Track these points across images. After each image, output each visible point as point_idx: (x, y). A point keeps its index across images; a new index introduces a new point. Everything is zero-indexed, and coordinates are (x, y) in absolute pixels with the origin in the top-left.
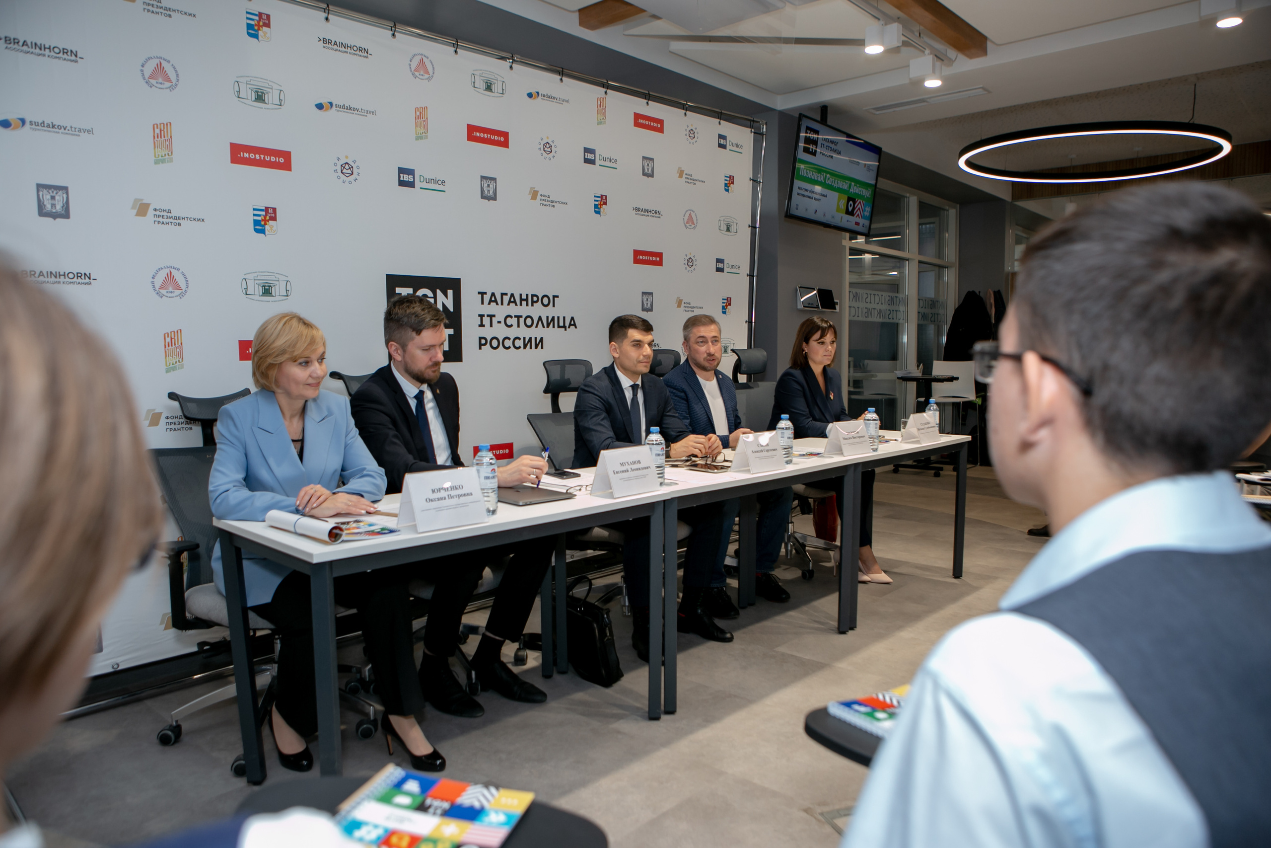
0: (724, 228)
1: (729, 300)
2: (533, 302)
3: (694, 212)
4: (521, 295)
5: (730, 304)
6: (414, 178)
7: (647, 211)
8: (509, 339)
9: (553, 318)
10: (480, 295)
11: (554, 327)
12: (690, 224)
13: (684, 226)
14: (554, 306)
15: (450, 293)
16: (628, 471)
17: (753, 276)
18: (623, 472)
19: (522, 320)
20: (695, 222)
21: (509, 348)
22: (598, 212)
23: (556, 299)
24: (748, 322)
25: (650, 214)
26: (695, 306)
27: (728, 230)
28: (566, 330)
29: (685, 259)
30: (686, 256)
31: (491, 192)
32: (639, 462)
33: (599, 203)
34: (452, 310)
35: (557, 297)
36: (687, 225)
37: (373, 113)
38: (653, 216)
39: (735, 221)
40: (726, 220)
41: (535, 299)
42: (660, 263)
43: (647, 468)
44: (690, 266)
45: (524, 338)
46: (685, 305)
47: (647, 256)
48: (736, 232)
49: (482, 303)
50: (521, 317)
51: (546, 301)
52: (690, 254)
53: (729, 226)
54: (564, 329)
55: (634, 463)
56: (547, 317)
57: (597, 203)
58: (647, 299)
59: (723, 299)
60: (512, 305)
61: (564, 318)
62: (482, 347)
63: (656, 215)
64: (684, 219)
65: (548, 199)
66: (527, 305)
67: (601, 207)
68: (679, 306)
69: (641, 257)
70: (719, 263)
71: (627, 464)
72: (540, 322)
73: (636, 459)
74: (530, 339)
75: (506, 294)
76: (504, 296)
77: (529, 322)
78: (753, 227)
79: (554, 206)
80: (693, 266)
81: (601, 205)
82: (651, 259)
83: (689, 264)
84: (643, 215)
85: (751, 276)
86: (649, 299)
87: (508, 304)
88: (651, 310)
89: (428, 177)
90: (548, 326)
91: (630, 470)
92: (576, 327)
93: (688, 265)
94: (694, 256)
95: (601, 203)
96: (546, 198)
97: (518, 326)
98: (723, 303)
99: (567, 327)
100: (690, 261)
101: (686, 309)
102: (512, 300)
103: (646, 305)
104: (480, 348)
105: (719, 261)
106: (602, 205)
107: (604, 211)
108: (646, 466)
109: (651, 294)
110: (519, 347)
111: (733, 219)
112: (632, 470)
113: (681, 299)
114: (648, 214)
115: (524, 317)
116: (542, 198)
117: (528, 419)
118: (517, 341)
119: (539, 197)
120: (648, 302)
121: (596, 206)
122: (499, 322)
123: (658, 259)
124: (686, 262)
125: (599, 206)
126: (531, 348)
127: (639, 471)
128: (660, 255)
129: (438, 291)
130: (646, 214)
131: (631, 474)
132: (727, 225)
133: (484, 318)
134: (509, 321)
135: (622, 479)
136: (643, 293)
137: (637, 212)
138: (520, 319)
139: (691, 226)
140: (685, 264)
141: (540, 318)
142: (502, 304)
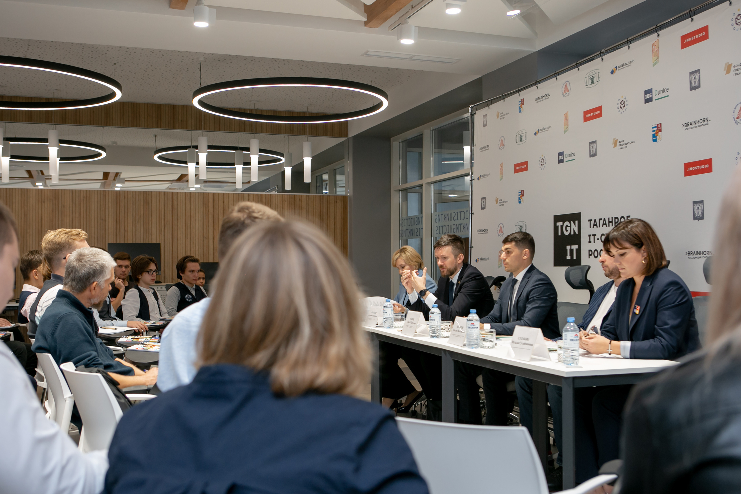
4: (609, 218)
6: (563, 157)
10: (589, 222)
13: (734, 122)
15: (577, 222)
25: (698, 124)
31: (594, 151)
33: (656, 131)
34: (577, 233)
36: (738, 120)
37: (550, 127)
47: (697, 166)
49: (590, 227)
57: (654, 133)
58: (698, 208)
60: (605, 226)
62: (590, 256)
63: (704, 123)
65: (623, 143)
67: (657, 135)
76: (600, 221)
79: (626, 147)
81: (657, 133)
82: (700, 168)
84: (692, 128)
86: (700, 208)
88: (702, 218)
89: (568, 153)
95: (657, 131)
96: (622, 143)
103: (697, 214)
104: (589, 258)
107: (659, 138)
116: (620, 143)
119: (618, 144)
121: (654, 136)
122: (598, 239)
123: (707, 166)
129: (572, 222)
130: (695, 125)
133: (591, 237)
136: (695, 203)
137: (687, 127)
142: (599, 227)
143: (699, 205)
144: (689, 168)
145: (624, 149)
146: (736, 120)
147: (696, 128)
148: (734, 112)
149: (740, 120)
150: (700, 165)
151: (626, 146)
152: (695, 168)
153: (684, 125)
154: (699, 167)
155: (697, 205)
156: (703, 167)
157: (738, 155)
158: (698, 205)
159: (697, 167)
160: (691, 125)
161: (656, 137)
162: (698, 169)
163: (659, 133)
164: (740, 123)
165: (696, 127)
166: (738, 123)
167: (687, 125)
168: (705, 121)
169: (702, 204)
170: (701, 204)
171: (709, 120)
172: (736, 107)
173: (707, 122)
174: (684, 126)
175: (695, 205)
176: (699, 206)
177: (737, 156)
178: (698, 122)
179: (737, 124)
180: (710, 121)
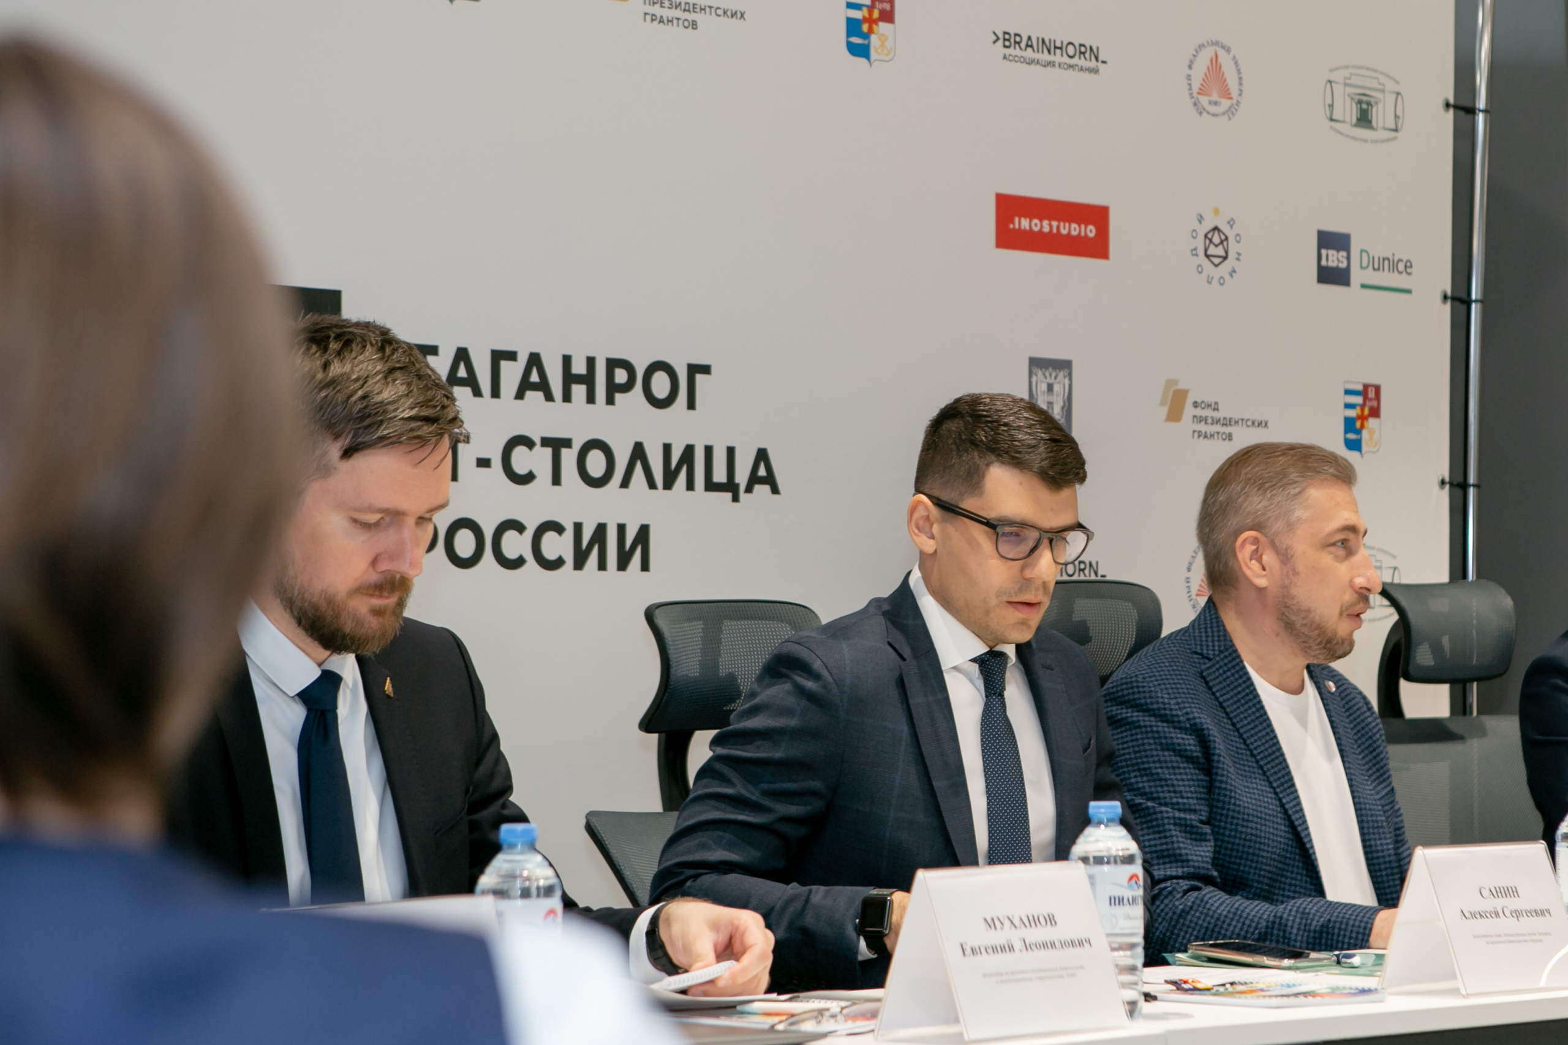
0: (1347, 111)
1: (1371, 394)
2: (613, 389)
3: (1228, 50)
4: (567, 360)
5: (1375, 413)
7: (1047, 46)
8: (519, 527)
9: (689, 450)
11: (690, 486)
12: (1215, 97)
13: (1190, 102)
14: (691, 405)
16: (1011, 948)
17: (1468, 303)
18: (994, 949)
19: (569, 457)
20: (1234, 92)
21: (519, 562)
22: (860, 51)
23: (699, 378)
24: (1451, 484)
25: (1058, 57)
26: (1236, 416)
27: (1364, 119)
28: (736, 499)
29: (1194, 234)
30: (1200, 219)
32: (1051, 920)
35: (706, 369)
36: (1204, 100)
38: (1071, 66)
39: (1390, 86)
40: (1353, 81)
41: (621, 376)
42: (1098, 248)
43: (1081, 943)
44: (1217, 261)
45: (578, 527)
46: (1199, 412)
47: (1050, 219)
48: (1396, 130)
50: (567, 443)
51: (661, 385)
52: (1216, 212)
53: (1369, 104)
54: (729, 495)
55: (1033, 921)
56: (667, 448)
58: (1050, 388)
59: (1348, 392)
60: (534, 397)
61: (731, 452)
63: (1082, 62)
64: (1189, 77)
66: (591, 399)
67: (871, 31)
68: (1174, 415)
69: (1025, 224)
70: (1328, 247)
71: (1007, 923)
72: (639, 468)
73: (1039, 909)
74: (601, 529)
75: (512, 356)
76: (504, 365)
77: (596, 463)
78: (1463, 109)
79: (694, 25)
80: (1225, 258)
81: (871, 21)
82: (1064, 232)
83: (1212, 250)
84: (1031, 62)
85: (1459, 300)
86: (1056, 388)
87: (520, 395)
90: (668, 484)
91: (1018, 945)
92: (775, 490)
93: (1207, 256)
94: (1231, 223)
95: (870, 12)
97: (556, 480)
98: (1348, 406)
99: (742, 488)
100: (1216, 240)
101: (1202, 427)
102: (535, 377)
105: (1329, 240)
106: (876, 22)
107: (883, 45)
108: (1075, 936)
109: (1065, 366)
110: (558, 563)
111: (1382, 79)
112: (1027, 947)
113: (1181, 386)
114: (1051, 58)
115: (577, 445)
117: (590, 830)
118: (549, 537)
120: (1054, 399)
121: (853, 26)
123: (1091, 231)
124: (1200, 243)
125: (865, 27)
126: (602, 566)
127: (1050, 953)
128: (1098, 216)
130: (1045, 57)
131: (1020, 959)
132: (1360, 102)
134: (522, 461)
135: (990, 975)
136: (1036, 363)
137: (1011, 51)
138: (564, 451)
139: (1216, 103)
140: (1194, 252)
141: (639, 452)
142: (496, 393)
143: (1054, 375)
144: (1017, 219)
145: (676, 30)
146: (1195, 94)
147: (1049, 69)
148: (1190, 67)
149: (1210, 103)
150: (1064, 221)
151: (691, 17)
152: (1042, 226)
153: (1001, 35)
154: (1058, 227)
155: (1047, 374)
156: (1075, 229)
157: (1200, 222)
158: (1050, 375)
159: (1051, 226)
160: (1029, 49)
161: (866, 36)
162: (1055, 230)
163: (881, 24)
164: (1208, 113)
165: (1051, 64)
166: (1204, 109)
167: (1012, 40)
168: (1087, 55)
169: (1066, 372)
170: (1061, 375)
171: (1101, 58)
172: (1196, 51)
173: (1093, 64)
174: (1000, 42)
175: (1040, 373)
176: (1056, 378)
177: (1197, 226)
178: (1061, 48)
179: (1201, 113)
180: (1104, 62)
